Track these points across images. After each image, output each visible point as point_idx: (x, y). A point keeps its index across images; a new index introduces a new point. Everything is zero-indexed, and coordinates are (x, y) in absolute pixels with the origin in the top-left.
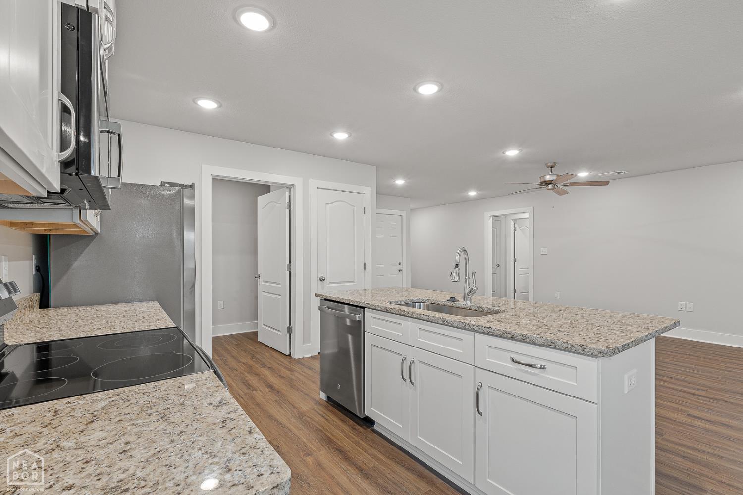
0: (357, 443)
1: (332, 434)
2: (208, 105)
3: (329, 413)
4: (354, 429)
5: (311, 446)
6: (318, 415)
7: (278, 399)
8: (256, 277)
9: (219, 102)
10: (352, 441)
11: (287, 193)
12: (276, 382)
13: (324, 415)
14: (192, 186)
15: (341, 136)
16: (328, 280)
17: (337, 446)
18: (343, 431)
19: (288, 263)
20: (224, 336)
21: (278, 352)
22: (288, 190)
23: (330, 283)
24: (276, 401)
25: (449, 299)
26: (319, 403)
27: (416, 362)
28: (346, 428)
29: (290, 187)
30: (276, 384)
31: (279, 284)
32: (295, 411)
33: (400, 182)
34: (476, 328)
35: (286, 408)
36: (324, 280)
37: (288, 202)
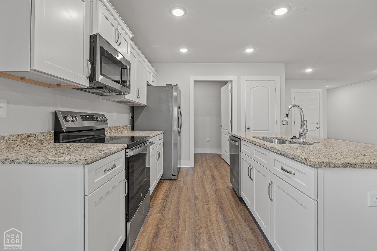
0: (232, 208)
1: (224, 201)
2: (184, 50)
3: (230, 193)
4: (236, 202)
5: (211, 202)
6: (224, 192)
7: (212, 181)
8: (220, 127)
9: (188, 49)
10: (231, 206)
11: (230, 85)
12: (216, 175)
13: (227, 192)
14: (176, 85)
15: (249, 50)
16: (252, 128)
17: (222, 206)
18: (230, 201)
19: (230, 119)
20: (209, 154)
21: (227, 164)
22: (230, 83)
23: (253, 131)
24: (211, 182)
25: (292, 137)
26: (228, 187)
27: (254, 168)
28: (232, 200)
29: (231, 81)
30: (216, 176)
31: (227, 130)
32: (215, 188)
33: (309, 70)
34: (269, 148)
35: (212, 185)
36: (249, 129)
37: (230, 89)
